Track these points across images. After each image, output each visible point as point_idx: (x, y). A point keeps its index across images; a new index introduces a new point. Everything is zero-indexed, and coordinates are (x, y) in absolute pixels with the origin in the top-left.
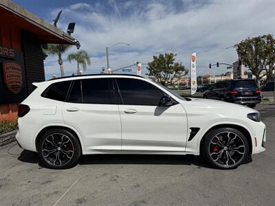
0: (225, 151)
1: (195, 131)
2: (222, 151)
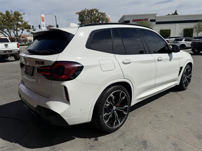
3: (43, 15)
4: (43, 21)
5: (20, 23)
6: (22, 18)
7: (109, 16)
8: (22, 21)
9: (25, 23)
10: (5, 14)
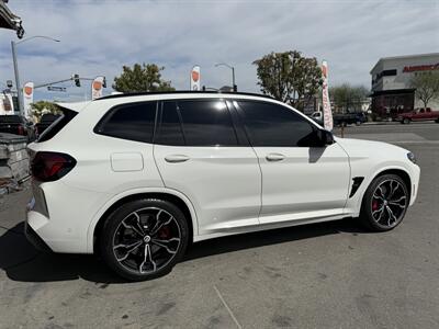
1: (358, 181)
2: (383, 207)
3: (197, 69)
4: (196, 80)
5: (155, 84)
6: (159, 76)
7: (325, 64)
8: (159, 82)
9: (165, 84)
10: (132, 69)
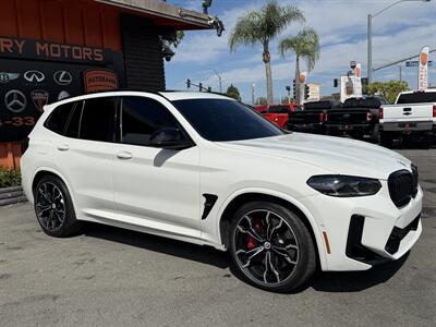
0: (265, 250)
1: (211, 200)
2: (260, 250)
